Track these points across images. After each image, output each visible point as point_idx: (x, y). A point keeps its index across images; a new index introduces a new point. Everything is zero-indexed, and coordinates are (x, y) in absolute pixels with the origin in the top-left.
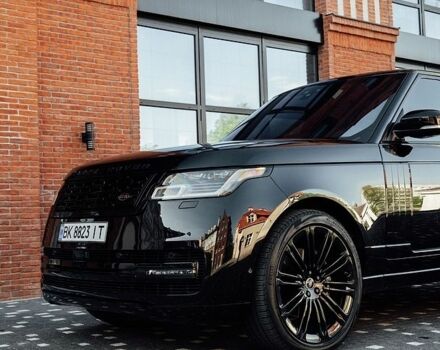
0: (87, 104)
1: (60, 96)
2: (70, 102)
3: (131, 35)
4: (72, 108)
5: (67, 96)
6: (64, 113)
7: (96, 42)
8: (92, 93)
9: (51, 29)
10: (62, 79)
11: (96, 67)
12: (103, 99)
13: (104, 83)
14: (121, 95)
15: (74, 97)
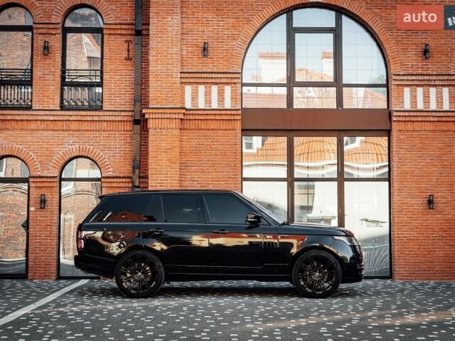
0: (209, 184)
1: (194, 181)
2: (200, 184)
7: (216, 150)
8: (212, 178)
9: (190, 147)
10: (195, 172)
11: (215, 164)
12: (219, 181)
13: (220, 172)
14: (230, 178)
15: (201, 181)
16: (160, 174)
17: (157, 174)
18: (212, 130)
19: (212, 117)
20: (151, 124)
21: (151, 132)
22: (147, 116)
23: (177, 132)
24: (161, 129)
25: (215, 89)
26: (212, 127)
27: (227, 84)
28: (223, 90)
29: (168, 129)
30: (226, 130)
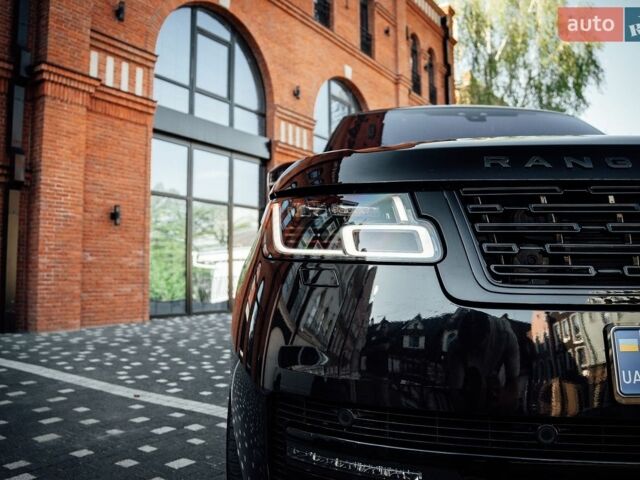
0: (115, 192)
1: (97, 185)
2: (104, 190)
3: (147, 145)
4: (106, 194)
5: (102, 186)
6: (99, 197)
7: (124, 148)
8: (119, 185)
9: (94, 137)
10: (99, 173)
13: (127, 178)
14: (139, 187)
15: (107, 186)
16: (58, 168)
17: (54, 167)
18: (121, 119)
19: (124, 103)
20: (49, 89)
21: (48, 101)
22: (45, 76)
23: (83, 111)
24: (62, 101)
25: (125, 66)
26: (121, 116)
27: (141, 65)
28: (135, 71)
29: (71, 103)
30: (136, 123)
